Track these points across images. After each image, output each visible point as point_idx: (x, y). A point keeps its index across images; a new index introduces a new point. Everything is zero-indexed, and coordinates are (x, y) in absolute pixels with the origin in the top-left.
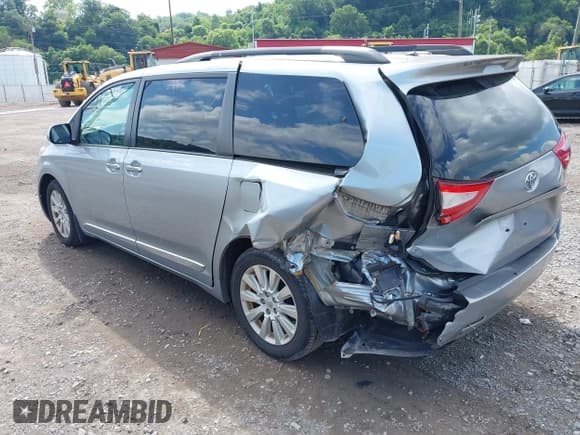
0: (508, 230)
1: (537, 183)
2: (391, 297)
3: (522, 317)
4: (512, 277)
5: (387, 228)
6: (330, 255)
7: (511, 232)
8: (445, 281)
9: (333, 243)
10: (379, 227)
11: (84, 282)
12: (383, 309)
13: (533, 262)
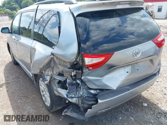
0: (128, 72)
1: (140, 54)
2: (73, 96)
3: (145, 103)
4: (127, 91)
5: (72, 70)
6: (58, 77)
7: (129, 73)
8: (96, 91)
9: (58, 74)
10: (68, 69)
11: (11, 76)
12: (70, 100)
13: (140, 85)
